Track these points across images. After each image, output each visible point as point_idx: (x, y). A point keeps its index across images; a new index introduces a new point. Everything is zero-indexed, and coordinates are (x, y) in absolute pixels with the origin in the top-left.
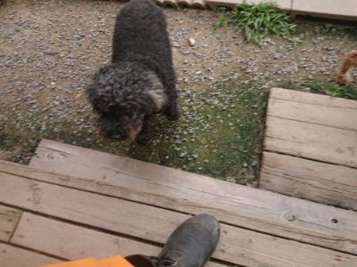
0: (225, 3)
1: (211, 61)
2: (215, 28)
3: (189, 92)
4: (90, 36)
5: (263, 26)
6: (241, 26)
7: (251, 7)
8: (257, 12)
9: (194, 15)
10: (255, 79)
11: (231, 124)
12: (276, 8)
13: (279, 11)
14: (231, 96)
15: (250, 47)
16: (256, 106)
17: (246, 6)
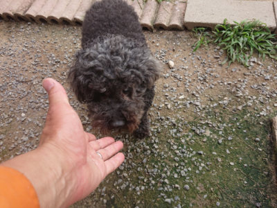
0: (203, 24)
1: (195, 83)
2: (194, 49)
3: (174, 121)
4: (65, 62)
5: (248, 45)
6: (224, 46)
7: (233, 26)
8: (241, 31)
9: (171, 37)
10: (250, 103)
11: (232, 164)
12: (260, 27)
13: (263, 29)
14: (225, 125)
15: (235, 68)
16: (258, 139)
17: (227, 26)
